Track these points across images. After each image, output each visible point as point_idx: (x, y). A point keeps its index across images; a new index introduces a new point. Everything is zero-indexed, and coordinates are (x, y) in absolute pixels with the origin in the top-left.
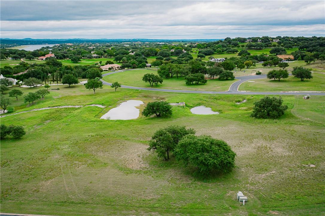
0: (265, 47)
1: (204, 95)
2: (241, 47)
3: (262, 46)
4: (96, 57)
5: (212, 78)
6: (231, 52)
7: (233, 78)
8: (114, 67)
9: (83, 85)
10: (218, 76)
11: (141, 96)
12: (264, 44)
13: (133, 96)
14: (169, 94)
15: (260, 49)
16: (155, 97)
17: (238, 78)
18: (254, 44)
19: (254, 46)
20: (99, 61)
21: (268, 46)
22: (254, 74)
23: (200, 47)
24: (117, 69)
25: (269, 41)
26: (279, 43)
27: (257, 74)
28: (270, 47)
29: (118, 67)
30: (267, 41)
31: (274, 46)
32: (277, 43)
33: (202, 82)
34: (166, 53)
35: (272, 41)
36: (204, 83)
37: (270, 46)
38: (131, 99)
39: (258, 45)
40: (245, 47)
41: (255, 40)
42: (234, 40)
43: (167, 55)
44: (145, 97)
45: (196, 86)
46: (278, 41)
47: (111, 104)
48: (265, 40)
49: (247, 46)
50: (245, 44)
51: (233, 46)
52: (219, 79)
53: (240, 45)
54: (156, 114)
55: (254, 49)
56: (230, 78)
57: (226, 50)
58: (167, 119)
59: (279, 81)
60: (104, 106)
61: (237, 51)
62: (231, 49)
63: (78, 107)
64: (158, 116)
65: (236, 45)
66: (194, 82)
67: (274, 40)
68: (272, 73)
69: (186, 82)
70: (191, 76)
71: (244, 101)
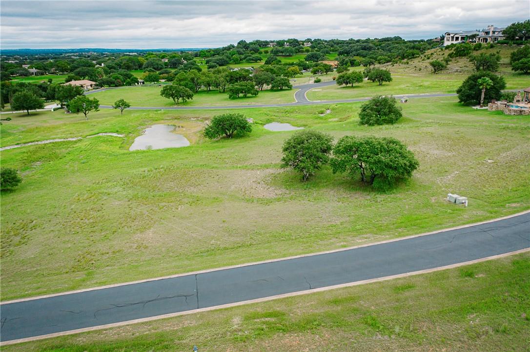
0: (296, 53)
1: (268, 109)
2: (263, 53)
3: (292, 52)
4: (36, 74)
5: (260, 90)
6: (252, 60)
7: (290, 87)
8: (85, 84)
9: (52, 110)
11: (169, 119)
12: (294, 49)
13: (156, 119)
14: (214, 112)
15: (290, 56)
17: (296, 87)
18: (280, 48)
19: (282, 52)
20: (48, 80)
22: (312, 81)
23: (205, 54)
24: (90, 87)
25: (300, 45)
26: (313, 47)
27: (316, 82)
29: (91, 85)
30: (297, 45)
31: (307, 51)
32: (310, 47)
33: (252, 94)
34: (157, 64)
35: (303, 45)
36: (256, 94)
37: (302, 52)
38: (155, 124)
39: (286, 50)
40: (270, 53)
41: (280, 43)
42: (251, 44)
43: (160, 66)
45: (245, 100)
46: (310, 44)
47: (130, 131)
48: (294, 43)
49: (272, 51)
50: (269, 50)
51: (252, 52)
52: (272, 90)
53: (262, 50)
54: (227, 134)
55: (282, 56)
56: (286, 88)
57: (245, 58)
58: (246, 139)
59: (352, 87)
60: (121, 134)
61: (260, 59)
62: (251, 56)
63: (74, 139)
64: (229, 137)
65: (256, 51)
66: (241, 95)
67: (305, 44)
68: (344, 77)
69: (228, 95)
70: (237, 86)
71: (328, 112)
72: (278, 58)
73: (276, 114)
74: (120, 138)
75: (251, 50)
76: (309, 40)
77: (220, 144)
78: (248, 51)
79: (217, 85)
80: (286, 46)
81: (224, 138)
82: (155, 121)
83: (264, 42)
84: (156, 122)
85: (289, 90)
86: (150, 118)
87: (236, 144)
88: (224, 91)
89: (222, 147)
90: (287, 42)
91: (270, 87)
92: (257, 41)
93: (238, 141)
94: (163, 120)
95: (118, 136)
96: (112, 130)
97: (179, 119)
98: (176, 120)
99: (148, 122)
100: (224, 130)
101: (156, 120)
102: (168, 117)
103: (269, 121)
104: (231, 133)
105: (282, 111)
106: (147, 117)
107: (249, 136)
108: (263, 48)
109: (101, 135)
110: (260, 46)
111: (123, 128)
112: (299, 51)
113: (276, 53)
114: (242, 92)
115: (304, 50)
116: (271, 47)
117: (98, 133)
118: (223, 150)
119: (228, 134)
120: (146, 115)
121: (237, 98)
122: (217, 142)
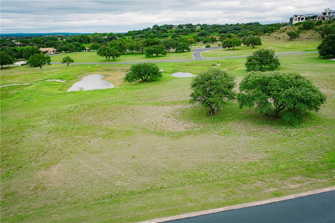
0: (191, 32)
1: (174, 63)
2: (169, 32)
3: (188, 32)
4: (20, 46)
5: (168, 52)
6: (162, 37)
7: (189, 50)
8: (49, 50)
9: (20, 65)
10: (175, 49)
11: (102, 70)
12: (189, 30)
15: (187, 34)
16: (120, 70)
17: (193, 50)
18: (180, 30)
19: (182, 32)
21: (193, 32)
22: (204, 47)
24: (52, 53)
25: (193, 27)
26: (202, 29)
27: (207, 47)
28: (195, 32)
29: (53, 51)
30: (191, 28)
31: (199, 31)
33: (163, 54)
34: (100, 39)
36: (165, 54)
38: (91, 74)
39: (185, 31)
40: (174, 32)
41: (180, 26)
42: (161, 27)
43: (101, 41)
44: (106, 70)
45: (157, 58)
46: (200, 27)
47: (71, 78)
48: (190, 26)
49: (175, 31)
50: (173, 30)
51: (162, 32)
52: (176, 52)
53: (169, 31)
54: (142, 79)
55: (182, 34)
56: (186, 50)
57: (157, 36)
58: (158, 83)
59: (233, 49)
60: (63, 80)
61: (167, 37)
62: (161, 34)
63: (27, 84)
64: (145, 81)
65: (165, 31)
66: (154, 55)
67: (196, 27)
68: (227, 42)
69: (145, 55)
70: (151, 48)
71: (219, 65)
72: (179, 35)
73: (180, 67)
74: (62, 83)
75: (161, 31)
76: (199, 25)
77: (138, 86)
78: (160, 32)
79: (138, 49)
80: (185, 28)
81: (140, 82)
82: (90, 72)
83: (170, 25)
84: (92, 73)
85: (188, 52)
86: (88, 70)
87: (149, 86)
88: (143, 53)
89: (139, 88)
90: (185, 25)
91: (174, 50)
92: (165, 25)
93: (151, 84)
94: (97, 71)
95: (61, 81)
96: (57, 77)
97: (109, 70)
98: (107, 71)
99: (86, 73)
100: (141, 76)
101: (92, 71)
102: (101, 69)
103: (175, 71)
104: (146, 78)
105: (184, 64)
106: (85, 69)
107: (160, 81)
108: (169, 29)
109: (48, 80)
110: (167, 28)
111: (66, 76)
112: (193, 31)
113: (178, 32)
114: (155, 53)
115: (196, 30)
116: (174, 29)
117: (46, 80)
118: (139, 91)
119: (144, 79)
120: (85, 68)
121: (151, 57)
122: (135, 85)
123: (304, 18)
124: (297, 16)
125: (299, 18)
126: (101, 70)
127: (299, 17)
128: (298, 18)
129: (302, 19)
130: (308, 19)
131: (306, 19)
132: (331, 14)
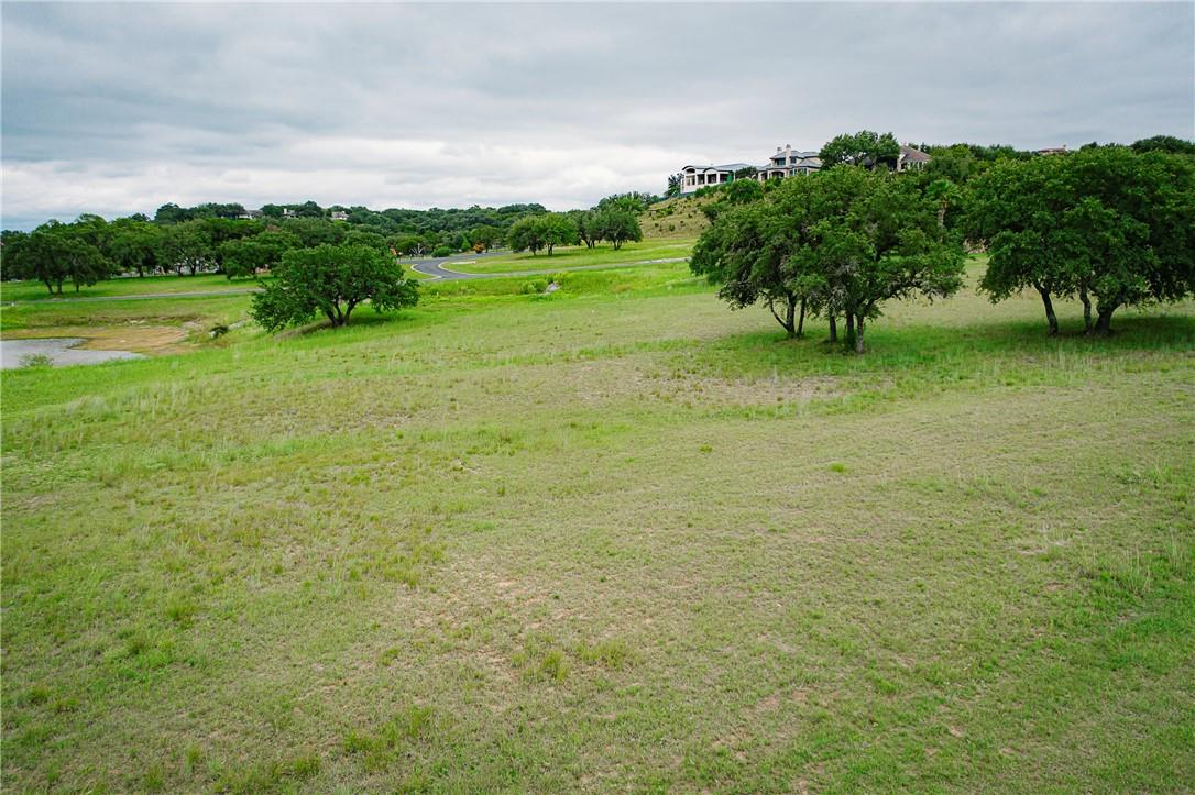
25: (323, 215)
32: (346, 220)
35: (331, 215)
41: (269, 210)
46: (344, 217)
48: (310, 211)
59: (550, 255)
68: (528, 229)
71: (553, 288)
76: (339, 209)
80: (290, 217)
90: (288, 208)
94: (24, 327)
97: (83, 323)
98: (75, 328)
121: (251, 280)
123: (715, 175)
124: (693, 171)
125: (701, 177)
126: (43, 323)
127: (701, 172)
128: (696, 178)
129: (712, 178)
130: (729, 178)
131: (723, 177)
132: (798, 161)
